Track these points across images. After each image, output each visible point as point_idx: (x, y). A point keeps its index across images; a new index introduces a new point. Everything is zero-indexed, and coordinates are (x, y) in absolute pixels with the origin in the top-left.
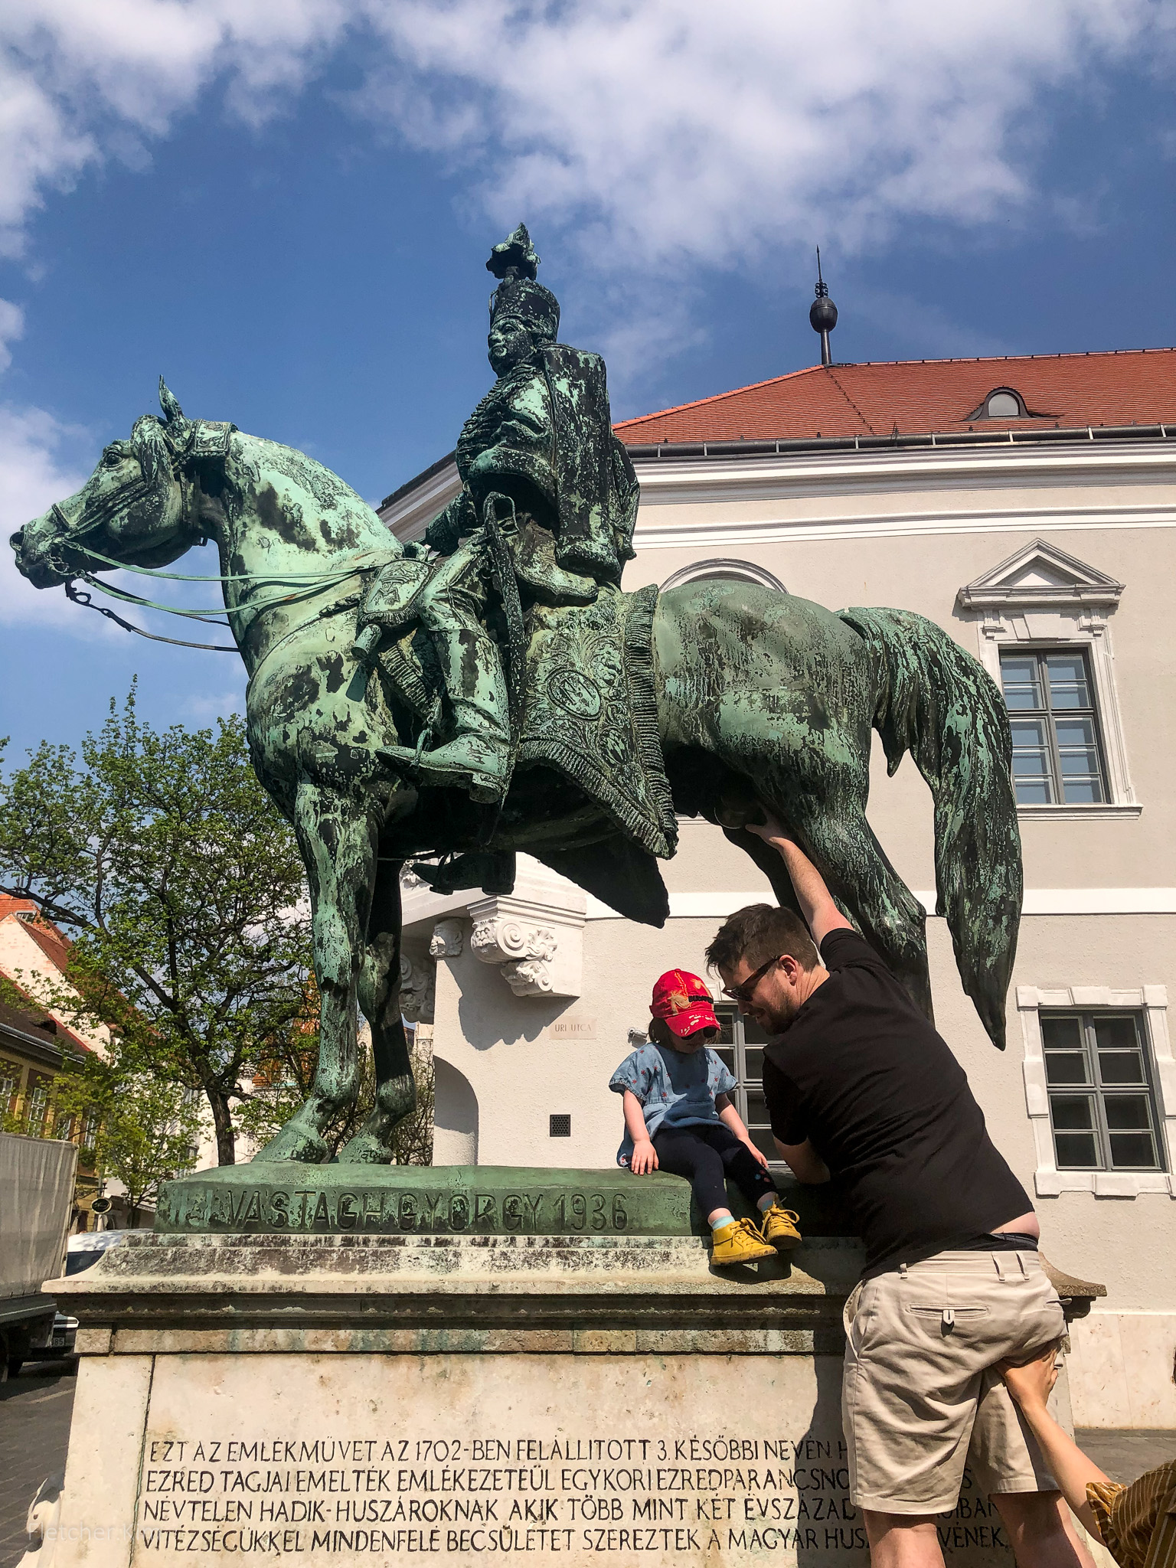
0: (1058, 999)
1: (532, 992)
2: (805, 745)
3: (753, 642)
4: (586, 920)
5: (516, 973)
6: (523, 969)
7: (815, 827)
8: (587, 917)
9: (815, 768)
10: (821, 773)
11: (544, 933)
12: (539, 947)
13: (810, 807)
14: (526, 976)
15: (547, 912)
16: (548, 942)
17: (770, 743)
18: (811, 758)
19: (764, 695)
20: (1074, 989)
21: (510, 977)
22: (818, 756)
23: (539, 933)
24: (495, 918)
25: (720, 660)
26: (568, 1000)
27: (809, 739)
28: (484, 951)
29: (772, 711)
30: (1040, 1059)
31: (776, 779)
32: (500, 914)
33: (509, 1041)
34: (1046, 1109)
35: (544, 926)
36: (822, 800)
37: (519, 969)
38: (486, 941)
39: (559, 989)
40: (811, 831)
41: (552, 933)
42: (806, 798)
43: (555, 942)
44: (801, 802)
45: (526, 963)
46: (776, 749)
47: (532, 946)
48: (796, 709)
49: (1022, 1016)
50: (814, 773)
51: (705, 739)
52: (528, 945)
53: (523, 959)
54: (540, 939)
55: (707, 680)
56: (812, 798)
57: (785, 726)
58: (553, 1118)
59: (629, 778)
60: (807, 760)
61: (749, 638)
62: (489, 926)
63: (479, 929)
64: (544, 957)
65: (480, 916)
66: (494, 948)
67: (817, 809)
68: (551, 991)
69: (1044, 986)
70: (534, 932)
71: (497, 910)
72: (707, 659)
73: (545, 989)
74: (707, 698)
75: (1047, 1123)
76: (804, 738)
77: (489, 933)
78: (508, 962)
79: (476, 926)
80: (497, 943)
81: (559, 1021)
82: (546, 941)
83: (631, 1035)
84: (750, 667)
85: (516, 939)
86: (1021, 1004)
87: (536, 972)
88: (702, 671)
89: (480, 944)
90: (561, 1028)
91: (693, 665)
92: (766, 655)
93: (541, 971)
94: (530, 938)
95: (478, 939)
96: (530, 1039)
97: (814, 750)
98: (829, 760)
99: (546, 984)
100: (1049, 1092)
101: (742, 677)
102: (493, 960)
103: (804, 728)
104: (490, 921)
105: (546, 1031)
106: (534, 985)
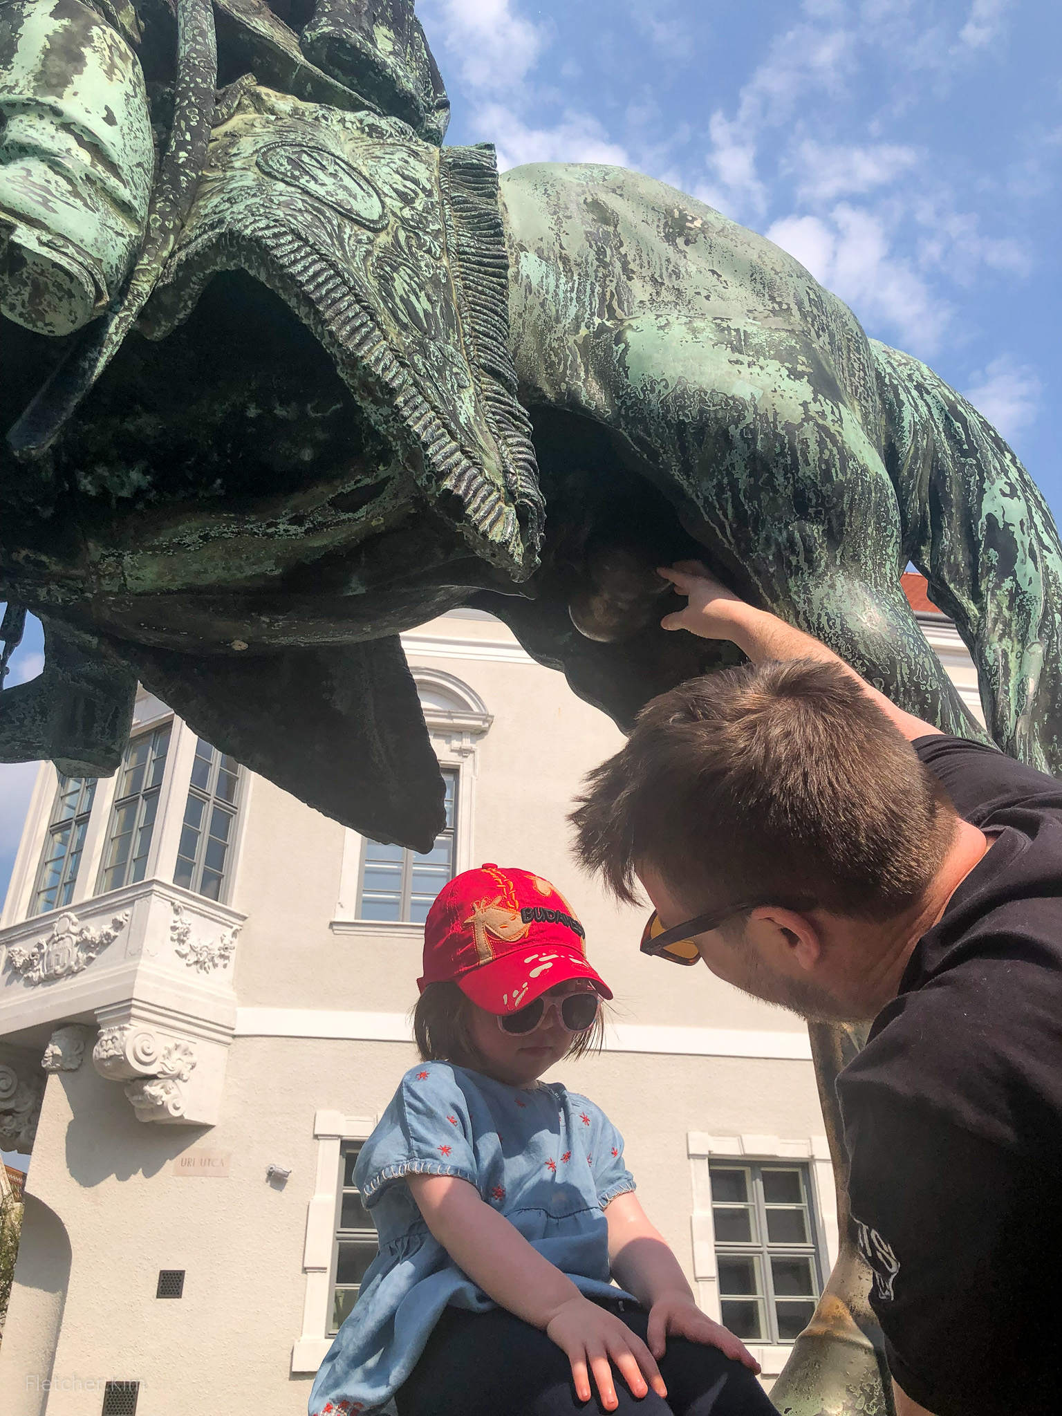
0: (728, 1148)
1: (159, 1117)
2: (807, 418)
3: (687, 249)
4: (234, 1036)
5: (143, 1093)
6: (152, 1089)
7: (817, 593)
8: (235, 1032)
9: (829, 464)
10: (838, 477)
11: (183, 1047)
12: (175, 1064)
13: (809, 551)
14: (154, 1098)
15: (189, 1023)
16: (186, 1059)
17: (735, 407)
18: (821, 443)
19: (718, 325)
20: (744, 1137)
21: (136, 1098)
22: (835, 442)
23: (177, 1047)
24: (127, 1025)
25: (625, 265)
26: (200, 1129)
27: (814, 408)
28: (108, 1064)
29: (735, 349)
30: (708, 1215)
31: (742, 486)
32: (133, 1021)
33: (123, 1177)
34: (713, 1272)
35: (184, 1040)
36: (834, 537)
37: (147, 1088)
38: (111, 1052)
39: (192, 1115)
40: (809, 601)
41: (192, 1048)
42: (801, 530)
43: (194, 1059)
44: (791, 539)
45: (156, 1082)
46: (750, 417)
47: (166, 1062)
48: (786, 356)
49: (692, 1165)
50: (827, 476)
51: (592, 393)
52: (161, 1059)
53: (154, 1077)
54: (177, 1055)
55: (598, 289)
56: (815, 531)
57: (768, 381)
58: (164, 1275)
59: (440, 371)
60: (813, 447)
61: (680, 241)
62: (117, 1034)
63: (105, 1037)
64: (179, 1076)
65: (108, 1023)
66: (119, 1062)
67: (822, 554)
68: (182, 1117)
69: (717, 1133)
70: (171, 1045)
71: (130, 1016)
72: (600, 253)
73: (175, 1114)
74: (597, 321)
75: (715, 1286)
76: (805, 405)
77: (117, 1043)
78: (133, 1080)
79: (102, 1034)
80: (125, 1055)
81: (187, 1154)
82: (184, 1058)
83: (270, 1174)
84: (683, 284)
85: (148, 1051)
86: (691, 1152)
87: (167, 1093)
88: (591, 271)
89: (104, 1055)
90: (188, 1162)
91: (572, 254)
92: (714, 272)
93: (174, 1092)
94: (165, 1052)
95: (101, 1051)
96: (148, 1174)
97: (823, 429)
98: (853, 457)
99: (177, 1109)
100: (716, 1252)
101: (666, 296)
102: (118, 1076)
103: (804, 390)
104: (120, 1029)
105: (170, 1165)
106: (163, 1108)
